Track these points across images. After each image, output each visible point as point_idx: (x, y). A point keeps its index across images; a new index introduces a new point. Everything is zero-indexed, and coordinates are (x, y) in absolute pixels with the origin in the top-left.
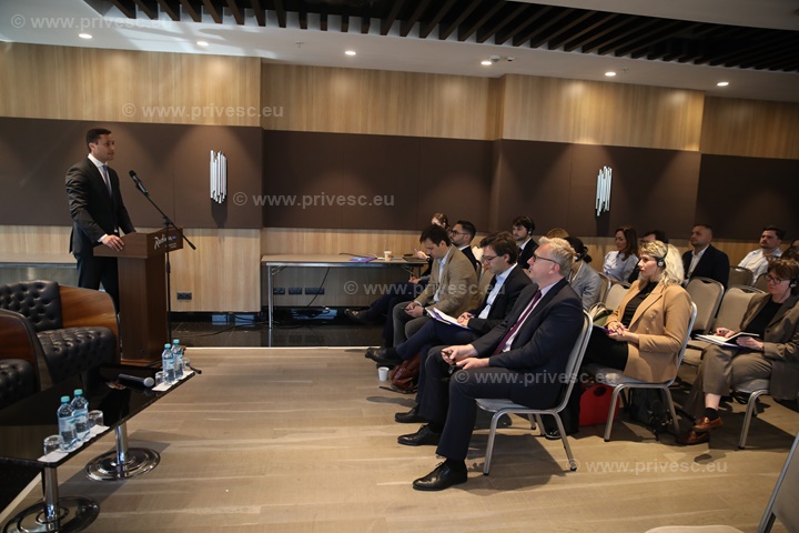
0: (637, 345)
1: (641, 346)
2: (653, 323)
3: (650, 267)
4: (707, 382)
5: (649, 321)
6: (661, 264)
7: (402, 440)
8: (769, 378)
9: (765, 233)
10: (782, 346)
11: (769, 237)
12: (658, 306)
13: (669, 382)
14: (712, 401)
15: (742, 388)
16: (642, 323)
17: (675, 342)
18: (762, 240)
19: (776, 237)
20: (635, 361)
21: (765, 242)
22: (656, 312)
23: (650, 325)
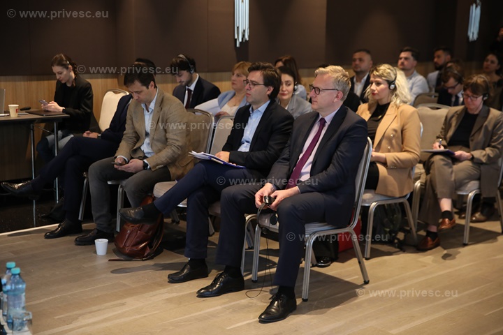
0: (384, 164)
1: (388, 164)
2: (394, 141)
3: (382, 90)
4: (439, 189)
5: (390, 140)
6: (392, 86)
7: (202, 294)
8: (479, 179)
9: (403, 55)
10: (484, 152)
11: (406, 59)
12: (396, 125)
13: (406, 195)
14: (446, 205)
15: (461, 190)
16: (384, 143)
17: (416, 156)
18: (400, 62)
19: (412, 58)
20: (385, 178)
21: (402, 64)
22: (395, 131)
23: (391, 144)
